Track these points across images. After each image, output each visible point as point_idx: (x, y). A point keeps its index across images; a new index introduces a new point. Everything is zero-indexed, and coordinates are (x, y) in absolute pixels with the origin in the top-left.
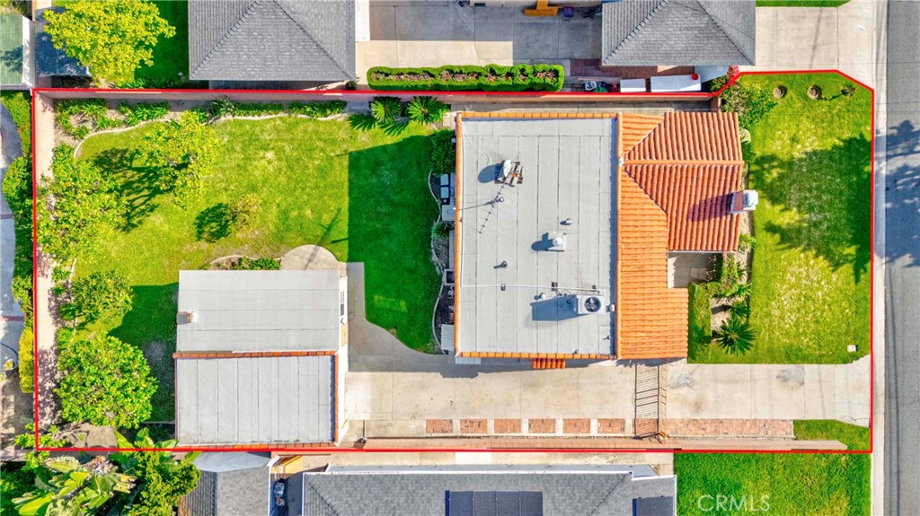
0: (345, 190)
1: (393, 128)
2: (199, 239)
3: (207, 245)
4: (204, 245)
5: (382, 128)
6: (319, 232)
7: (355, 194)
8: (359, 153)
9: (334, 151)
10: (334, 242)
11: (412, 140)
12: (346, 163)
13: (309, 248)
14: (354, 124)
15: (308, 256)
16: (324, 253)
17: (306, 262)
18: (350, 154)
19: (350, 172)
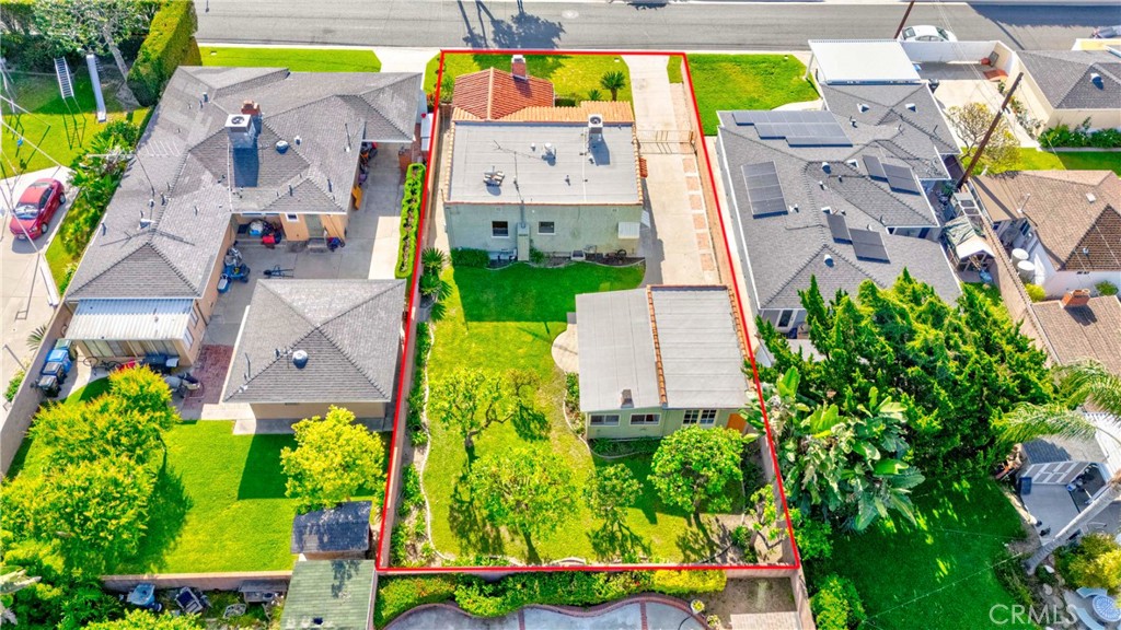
0: (500, 324)
1: (446, 292)
2: (547, 438)
3: (553, 432)
4: (553, 434)
5: (444, 298)
6: (539, 342)
7: (505, 318)
8: (466, 315)
9: (464, 333)
10: (548, 332)
11: (457, 278)
12: (475, 324)
13: (554, 351)
14: (440, 318)
15: (562, 351)
16: (559, 340)
17: (567, 353)
18: (467, 321)
19: (483, 321)
